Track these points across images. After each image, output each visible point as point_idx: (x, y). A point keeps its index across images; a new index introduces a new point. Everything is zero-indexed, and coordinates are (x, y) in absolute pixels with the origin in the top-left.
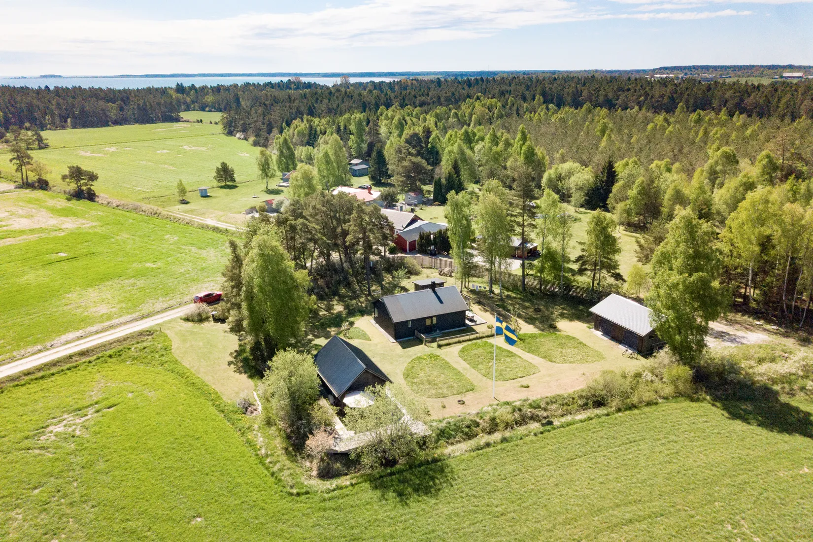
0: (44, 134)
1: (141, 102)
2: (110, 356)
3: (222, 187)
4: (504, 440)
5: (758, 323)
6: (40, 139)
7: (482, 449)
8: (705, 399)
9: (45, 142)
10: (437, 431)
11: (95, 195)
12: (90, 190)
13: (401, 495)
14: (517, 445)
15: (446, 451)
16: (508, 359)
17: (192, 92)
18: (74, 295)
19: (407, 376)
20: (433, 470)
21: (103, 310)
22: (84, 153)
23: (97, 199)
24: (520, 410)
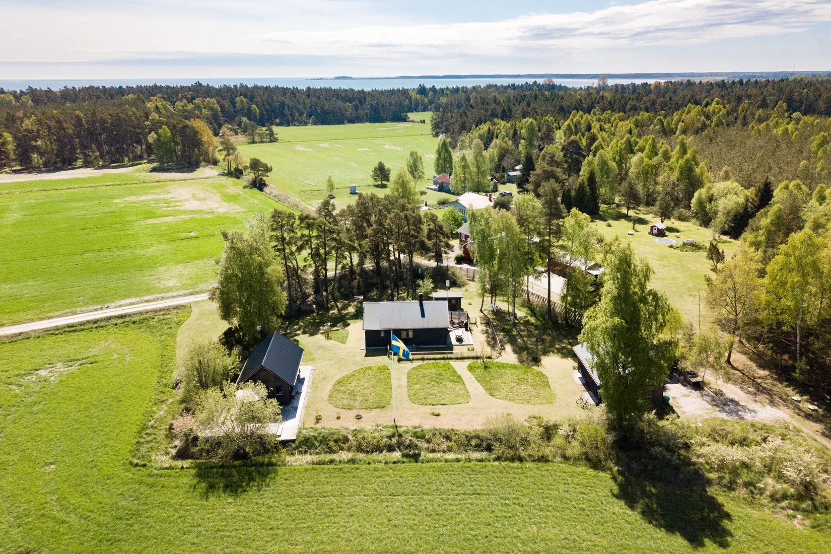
1: (374, 103)
2: (134, 322)
3: (378, 186)
4: (352, 461)
5: (797, 397)
6: (271, 134)
7: (323, 464)
8: (610, 469)
9: (275, 136)
10: (302, 439)
11: (265, 185)
12: (262, 180)
13: (212, 487)
14: (357, 469)
15: (288, 458)
16: (450, 385)
17: (431, 93)
18: (165, 268)
19: (339, 383)
20: (259, 473)
21: (171, 283)
22: (299, 148)
23: (265, 189)
24: (400, 436)
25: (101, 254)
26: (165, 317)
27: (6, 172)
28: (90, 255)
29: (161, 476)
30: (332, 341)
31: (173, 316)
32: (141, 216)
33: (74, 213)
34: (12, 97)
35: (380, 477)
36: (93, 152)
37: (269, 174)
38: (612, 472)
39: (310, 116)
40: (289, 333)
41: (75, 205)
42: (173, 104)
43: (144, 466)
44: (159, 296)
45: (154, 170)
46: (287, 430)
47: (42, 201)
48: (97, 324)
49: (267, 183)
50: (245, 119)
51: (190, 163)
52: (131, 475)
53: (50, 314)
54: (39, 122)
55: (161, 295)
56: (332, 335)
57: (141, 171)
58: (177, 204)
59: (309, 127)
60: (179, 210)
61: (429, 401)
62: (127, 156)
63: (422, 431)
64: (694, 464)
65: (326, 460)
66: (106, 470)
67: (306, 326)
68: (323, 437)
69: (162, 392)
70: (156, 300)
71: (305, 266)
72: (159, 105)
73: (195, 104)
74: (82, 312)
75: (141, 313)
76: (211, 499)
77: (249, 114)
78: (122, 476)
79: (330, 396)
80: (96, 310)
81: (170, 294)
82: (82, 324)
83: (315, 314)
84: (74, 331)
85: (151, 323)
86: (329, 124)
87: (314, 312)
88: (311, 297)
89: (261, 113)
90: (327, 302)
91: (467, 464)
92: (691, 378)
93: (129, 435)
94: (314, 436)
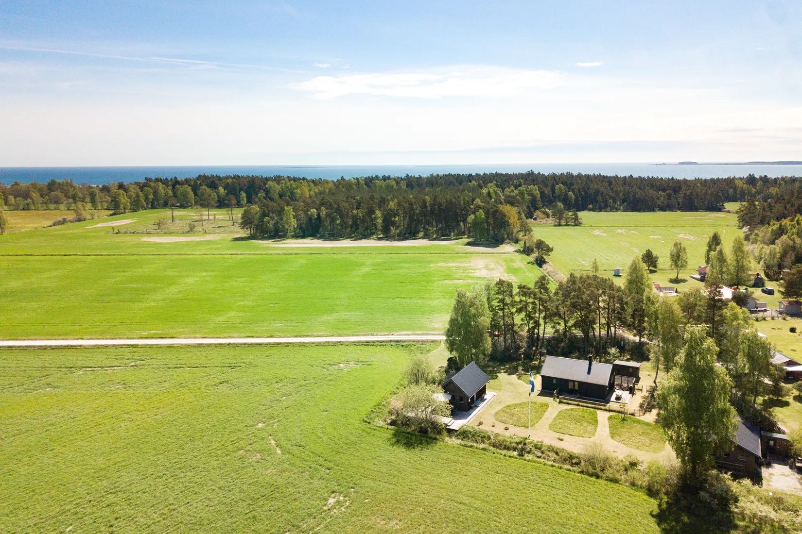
0: (581, 214)
1: (688, 193)
2: (402, 346)
4: (484, 449)
6: (576, 218)
7: (466, 446)
9: (580, 220)
10: (462, 431)
11: (545, 262)
12: (542, 258)
13: (398, 442)
14: (485, 454)
15: (447, 439)
16: (585, 424)
17: (759, 183)
18: (438, 315)
19: (508, 407)
20: (427, 441)
21: (437, 326)
22: (597, 232)
23: (544, 266)
24: (525, 444)
25: (404, 300)
26: (422, 346)
27: (374, 239)
28: (398, 300)
29: (375, 430)
30: (520, 381)
31: (427, 346)
32: (442, 278)
33: (401, 271)
34: (394, 182)
35: (496, 462)
36: (433, 227)
37: (550, 253)
38: (661, 502)
39: (623, 203)
40: (495, 371)
41: (404, 265)
42: (503, 189)
43: (369, 423)
44: (425, 332)
45: (469, 244)
46: (456, 424)
47: (385, 260)
48: (382, 343)
49: (546, 260)
50: (560, 204)
51: (497, 240)
52: (360, 426)
53: (359, 334)
54: (399, 204)
55: (427, 332)
56: (523, 377)
57: (457, 245)
58: (470, 271)
59: (619, 213)
60: (470, 276)
61: (562, 431)
62: (454, 231)
63: (542, 445)
64: (731, 512)
65: (469, 445)
66: (350, 421)
67: (510, 368)
68: (475, 433)
69: (397, 388)
70: (422, 334)
71: (522, 324)
72: (491, 190)
73: (520, 190)
74: (377, 335)
75: (410, 341)
76: (395, 447)
77: (565, 200)
78: (357, 425)
79: (497, 413)
80: (385, 335)
81: (433, 332)
82: (374, 342)
83: (520, 362)
84: (368, 345)
85: (412, 348)
86: (639, 210)
87: (521, 360)
88: (523, 350)
89: (576, 200)
90: (534, 356)
91: (558, 470)
92: (798, 462)
93: (370, 406)
94: (470, 431)
